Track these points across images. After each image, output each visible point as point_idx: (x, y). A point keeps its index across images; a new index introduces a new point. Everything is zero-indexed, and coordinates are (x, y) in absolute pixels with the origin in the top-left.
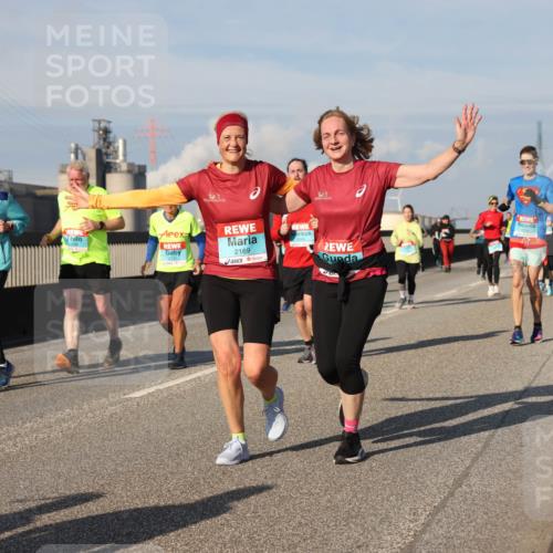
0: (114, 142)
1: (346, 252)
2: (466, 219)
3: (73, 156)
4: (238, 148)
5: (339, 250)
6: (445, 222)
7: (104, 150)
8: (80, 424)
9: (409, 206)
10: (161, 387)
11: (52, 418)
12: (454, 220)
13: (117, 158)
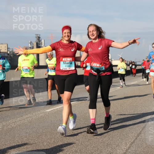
0: (41, 40)
1: (99, 67)
2: (139, 62)
3: (30, 44)
4: (68, 36)
5: (97, 66)
6: (133, 63)
7: (38, 43)
8: (32, 119)
9: (121, 58)
10: (55, 108)
11: (25, 117)
12: (136, 62)
13: (42, 45)
